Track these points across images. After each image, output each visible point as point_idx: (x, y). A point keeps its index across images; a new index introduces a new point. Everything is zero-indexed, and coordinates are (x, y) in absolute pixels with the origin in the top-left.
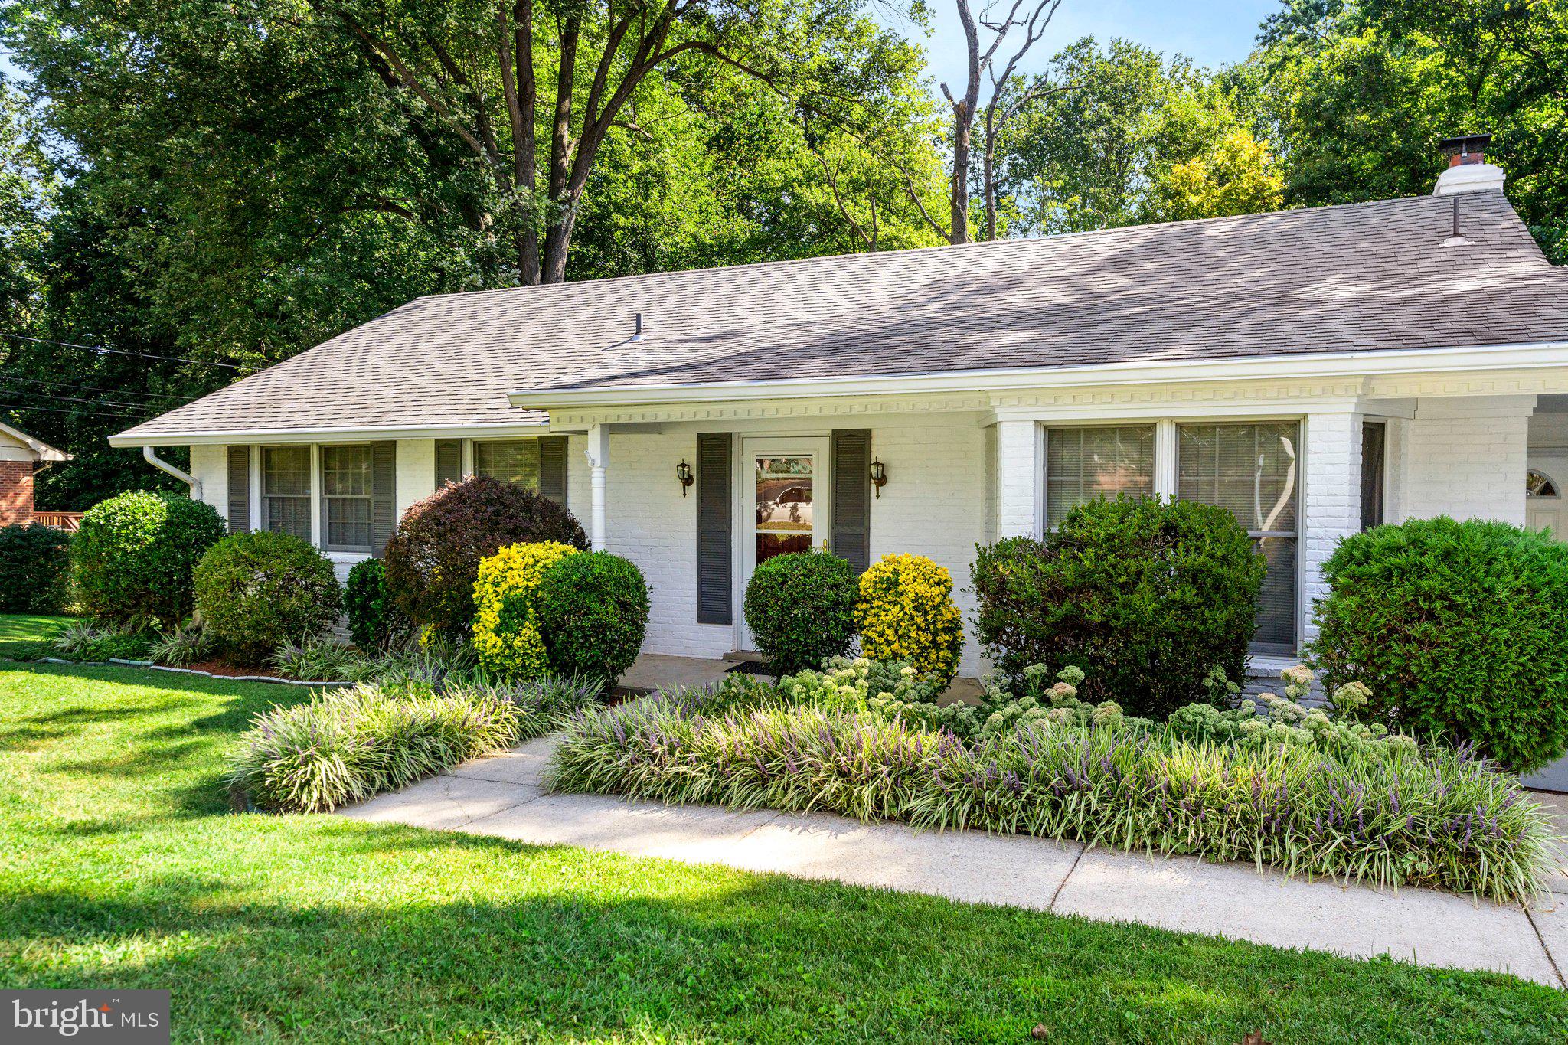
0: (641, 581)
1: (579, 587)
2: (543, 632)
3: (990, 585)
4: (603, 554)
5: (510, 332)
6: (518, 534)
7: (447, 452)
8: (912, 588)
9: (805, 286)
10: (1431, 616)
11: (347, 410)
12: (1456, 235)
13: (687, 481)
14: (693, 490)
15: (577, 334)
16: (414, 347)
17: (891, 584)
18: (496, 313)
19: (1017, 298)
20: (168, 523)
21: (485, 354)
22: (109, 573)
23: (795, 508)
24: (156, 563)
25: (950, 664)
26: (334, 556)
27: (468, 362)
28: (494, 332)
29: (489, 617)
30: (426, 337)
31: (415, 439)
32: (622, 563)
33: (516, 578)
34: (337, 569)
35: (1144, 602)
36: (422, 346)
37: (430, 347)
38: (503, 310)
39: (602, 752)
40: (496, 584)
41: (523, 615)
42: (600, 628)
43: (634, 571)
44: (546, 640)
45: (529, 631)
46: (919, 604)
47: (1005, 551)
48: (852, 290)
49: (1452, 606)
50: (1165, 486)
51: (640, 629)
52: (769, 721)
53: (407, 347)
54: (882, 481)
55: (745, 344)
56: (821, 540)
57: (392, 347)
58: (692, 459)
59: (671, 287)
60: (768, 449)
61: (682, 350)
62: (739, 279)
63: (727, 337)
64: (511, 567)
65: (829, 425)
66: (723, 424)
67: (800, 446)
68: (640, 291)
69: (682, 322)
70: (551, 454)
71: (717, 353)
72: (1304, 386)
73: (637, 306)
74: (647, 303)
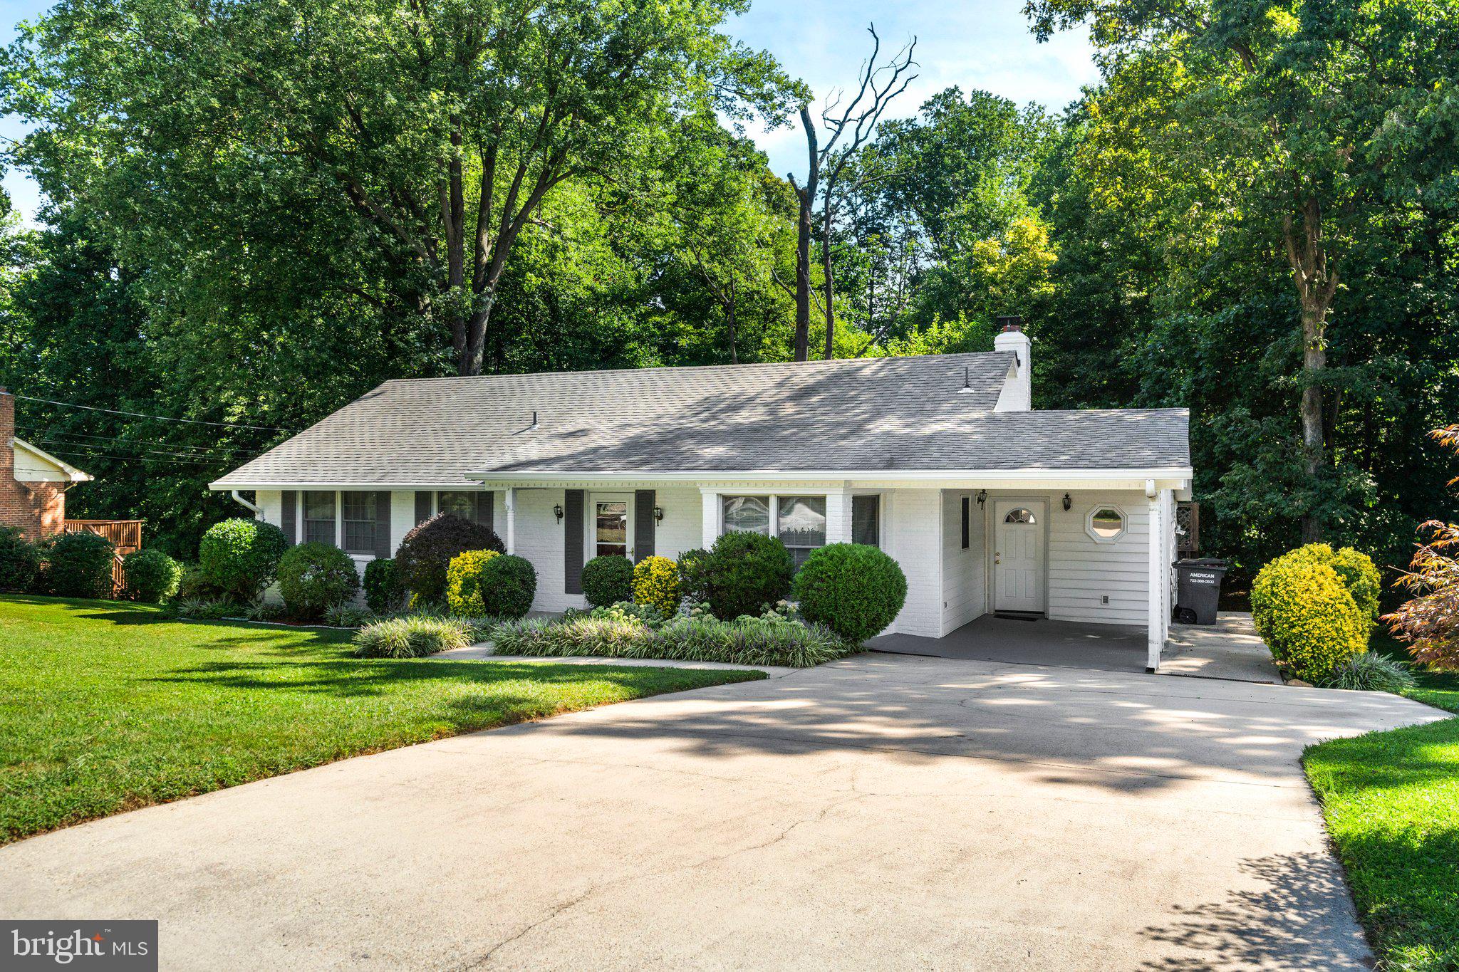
0: (532, 569)
1: (501, 572)
2: (483, 595)
3: (682, 569)
4: (513, 556)
5: (455, 417)
6: (468, 546)
7: (422, 499)
8: (657, 572)
11: (361, 470)
12: (967, 386)
13: (560, 516)
14: (563, 520)
15: (497, 420)
16: (394, 424)
17: (647, 571)
18: (444, 400)
19: (743, 417)
20: (258, 537)
21: (441, 433)
22: (225, 567)
24: (253, 561)
25: (673, 607)
26: (354, 557)
27: (431, 439)
28: (445, 415)
29: (456, 588)
30: (400, 416)
31: (403, 491)
32: (523, 561)
33: (470, 568)
34: (356, 564)
36: (399, 423)
37: (404, 425)
38: (449, 397)
39: (513, 638)
40: (459, 571)
41: (474, 587)
42: (511, 593)
43: (529, 564)
44: (485, 599)
45: (476, 595)
46: (659, 579)
47: (696, 554)
50: (771, 528)
51: (532, 594)
53: (389, 424)
54: (661, 517)
56: (630, 546)
57: (378, 422)
58: (562, 503)
59: (557, 386)
60: (603, 499)
61: (557, 442)
62: (600, 383)
63: (583, 432)
64: (467, 562)
65: (634, 488)
66: (577, 487)
67: (618, 497)
68: (538, 388)
69: (561, 416)
70: (484, 500)
71: (577, 446)
72: (822, 483)
73: (536, 401)
74: (542, 398)
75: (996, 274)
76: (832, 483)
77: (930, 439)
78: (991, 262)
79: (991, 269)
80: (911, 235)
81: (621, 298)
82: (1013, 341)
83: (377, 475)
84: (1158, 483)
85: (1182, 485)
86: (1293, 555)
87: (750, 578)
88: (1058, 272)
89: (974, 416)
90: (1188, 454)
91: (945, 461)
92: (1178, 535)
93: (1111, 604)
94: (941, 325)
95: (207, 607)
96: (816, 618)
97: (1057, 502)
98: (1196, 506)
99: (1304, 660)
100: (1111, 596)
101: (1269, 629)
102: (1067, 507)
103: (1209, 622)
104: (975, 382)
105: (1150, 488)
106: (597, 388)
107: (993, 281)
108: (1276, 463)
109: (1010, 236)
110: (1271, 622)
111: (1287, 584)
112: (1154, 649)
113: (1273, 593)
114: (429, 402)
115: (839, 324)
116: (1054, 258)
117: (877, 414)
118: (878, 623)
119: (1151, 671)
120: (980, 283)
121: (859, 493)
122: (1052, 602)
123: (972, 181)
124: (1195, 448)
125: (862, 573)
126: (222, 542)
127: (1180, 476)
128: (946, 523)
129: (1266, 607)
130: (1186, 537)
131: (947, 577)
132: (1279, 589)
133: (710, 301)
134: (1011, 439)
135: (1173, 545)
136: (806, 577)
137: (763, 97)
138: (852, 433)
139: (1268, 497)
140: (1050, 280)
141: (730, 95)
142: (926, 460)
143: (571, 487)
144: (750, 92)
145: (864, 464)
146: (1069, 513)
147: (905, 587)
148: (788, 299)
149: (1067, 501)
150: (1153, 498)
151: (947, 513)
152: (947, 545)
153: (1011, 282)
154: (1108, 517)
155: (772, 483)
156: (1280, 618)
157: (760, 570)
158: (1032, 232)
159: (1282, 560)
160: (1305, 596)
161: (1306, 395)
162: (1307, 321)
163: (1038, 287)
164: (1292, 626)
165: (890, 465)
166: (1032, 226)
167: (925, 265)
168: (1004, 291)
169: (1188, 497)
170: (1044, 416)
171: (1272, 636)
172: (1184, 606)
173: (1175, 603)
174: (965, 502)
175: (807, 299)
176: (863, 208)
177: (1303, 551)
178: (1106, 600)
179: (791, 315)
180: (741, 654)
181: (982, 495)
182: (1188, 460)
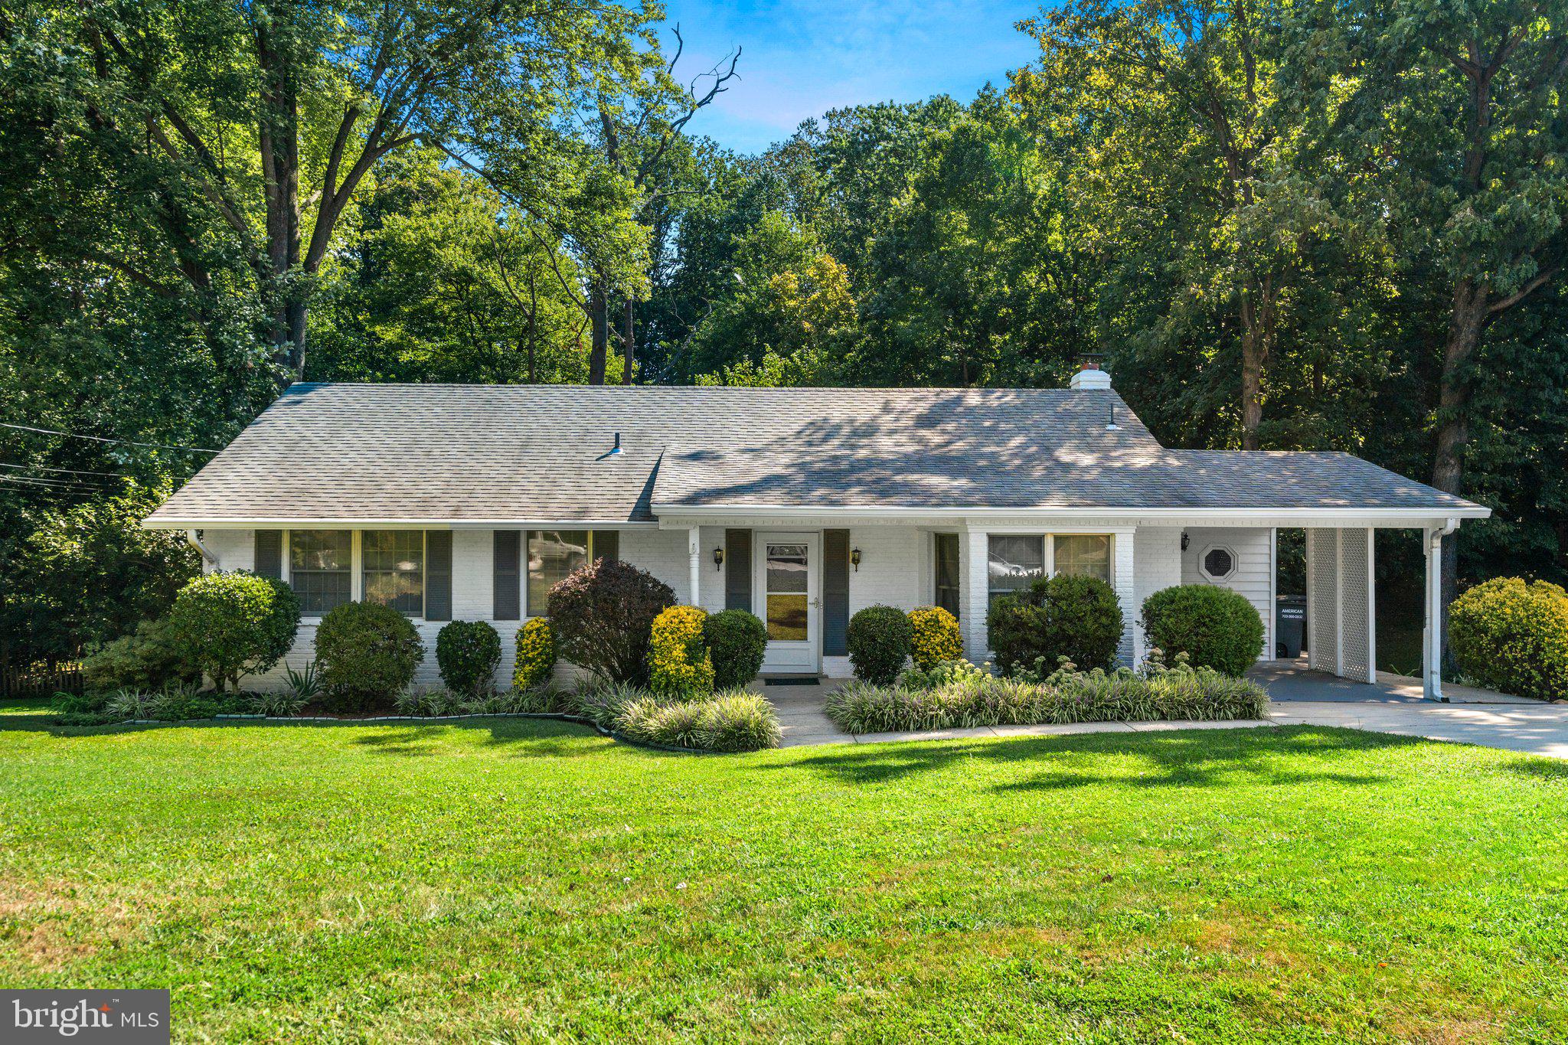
2: (714, 661)
10: (1204, 624)
14: (723, 565)
41: (703, 651)
44: (716, 667)
45: (708, 661)
49: (1212, 620)
54: (856, 561)
58: (723, 546)
60: (775, 539)
65: (823, 526)
70: (604, 542)
75: (796, 309)
78: (791, 296)
79: (791, 304)
109: (810, 272)
119: (1445, 700)
158: (833, 270)
166: (833, 263)
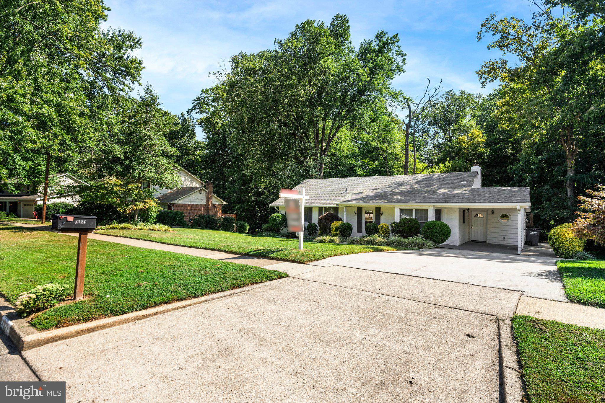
0: (350, 226)
1: (343, 226)
3: (392, 226)
4: (346, 223)
6: (335, 220)
7: (320, 209)
8: (384, 227)
9: (372, 182)
12: (464, 181)
13: (356, 213)
14: (356, 214)
15: (336, 190)
17: (382, 227)
19: (402, 188)
20: (281, 217)
21: (323, 193)
22: (275, 224)
23: (369, 215)
24: (281, 223)
25: (388, 236)
27: (321, 194)
29: (334, 230)
31: (315, 207)
32: (348, 224)
33: (337, 225)
35: (406, 228)
37: (313, 191)
40: (334, 226)
41: (338, 230)
42: (347, 231)
44: (341, 233)
45: (339, 232)
46: (385, 229)
47: (394, 223)
48: (379, 184)
50: (414, 217)
51: (351, 232)
52: (368, 238)
54: (382, 214)
55: (364, 195)
56: (374, 221)
58: (356, 210)
59: (350, 181)
60: (367, 209)
61: (354, 195)
62: (361, 180)
63: (361, 193)
64: (336, 224)
65: (375, 207)
66: (361, 206)
67: (371, 209)
68: (345, 182)
69: (353, 189)
70: (336, 209)
71: (360, 196)
72: (427, 206)
73: (345, 185)
74: (347, 184)
75: (465, 146)
76: (430, 206)
77: (456, 195)
78: (464, 142)
79: (464, 145)
80: (437, 133)
81: (354, 156)
82: (476, 169)
83: (310, 203)
84: (521, 207)
85: (527, 207)
86: (561, 226)
87: (410, 229)
88: (486, 145)
89: (467, 189)
90: (529, 199)
91: (460, 201)
92: (526, 222)
93: (506, 239)
94: (449, 162)
95: (269, 234)
96: (428, 238)
97: (490, 211)
98: (532, 214)
99: (563, 253)
100: (506, 237)
101: (553, 245)
102: (493, 213)
103: (536, 245)
104: (466, 180)
105: (518, 208)
106: (361, 182)
107: (464, 148)
108: (558, 201)
109: (470, 135)
110: (553, 243)
111: (558, 233)
112: (520, 249)
113: (554, 235)
114: (317, 185)
115: (417, 161)
116: (484, 141)
117: (439, 188)
118: (443, 240)
119: (519, 254)
120: (461, 149)
121: (437, 208)
122: (488, 238)
123: (457, 117)
124: (531, 198)
125: (440, 228)
126: (275, 219)
127: (527, 205)
128: (460, 216)
129: (552, 239)
130: (529, 222)
131: (460, 230)
132: (556, 234)
133: (379, 155)
134: (478, 195)
135: (524, 224)
136: (425, 228)
137: (399, 101)
138: (433, 193)
139: (556, 212)
140: (483, 148)
141: (390, 102)
142: (455, 200)
143: (359, 206)
144: (395, 100)
145: (438, 201)
146: (493, 215)
147: (451, 231)
148: (402, 154)
149: (493, 211)
150: (519, 210)
151: (460, 214)
152: (460, 222)
153: (470, 148)
154: (505, 216)
155: (414, 206)
156: (556, 242)
157: (412, 226)
158: (477, 134)
159: (557, 227)
160: (563, 236)
161: (568, 182)
162: (568, 161)
163: (479, 150)
164: (560, 244)
165: (446, 201)
166: (477, 131)
167: (441, 142)
168: (468, 151)
169: (529, 211)
170: (486, 189)
171: (554, 246)
172: (528, 240)
173: (525, 240)
174: (464, 211)
175: (408, 155)
176: (421, 125)
177: (564, 225)
178: (504, 238)
179: (403, 159)
180: (411, 246)
181: (468, 209)
182: (529, 201)
